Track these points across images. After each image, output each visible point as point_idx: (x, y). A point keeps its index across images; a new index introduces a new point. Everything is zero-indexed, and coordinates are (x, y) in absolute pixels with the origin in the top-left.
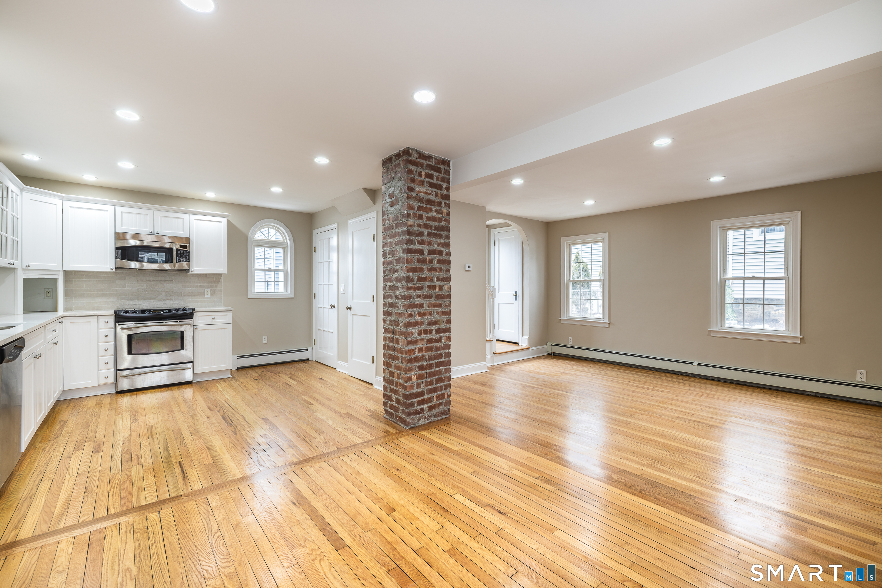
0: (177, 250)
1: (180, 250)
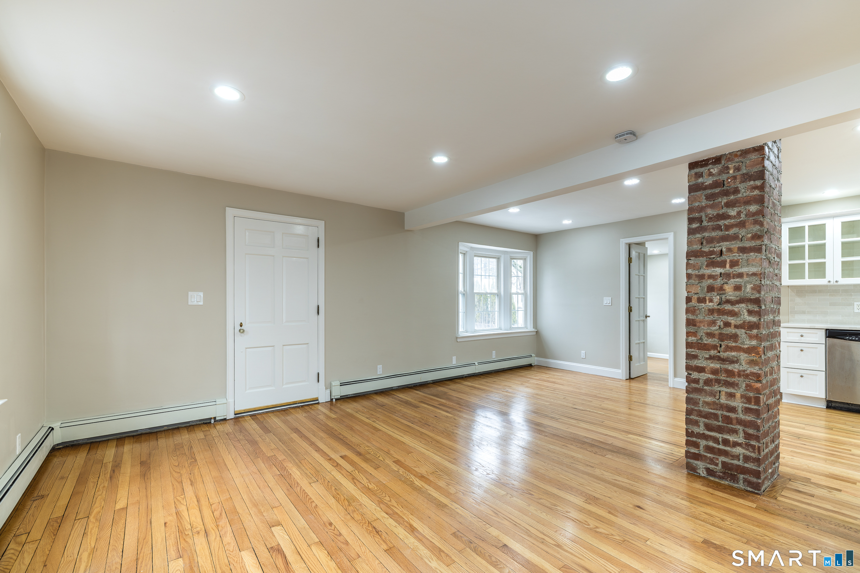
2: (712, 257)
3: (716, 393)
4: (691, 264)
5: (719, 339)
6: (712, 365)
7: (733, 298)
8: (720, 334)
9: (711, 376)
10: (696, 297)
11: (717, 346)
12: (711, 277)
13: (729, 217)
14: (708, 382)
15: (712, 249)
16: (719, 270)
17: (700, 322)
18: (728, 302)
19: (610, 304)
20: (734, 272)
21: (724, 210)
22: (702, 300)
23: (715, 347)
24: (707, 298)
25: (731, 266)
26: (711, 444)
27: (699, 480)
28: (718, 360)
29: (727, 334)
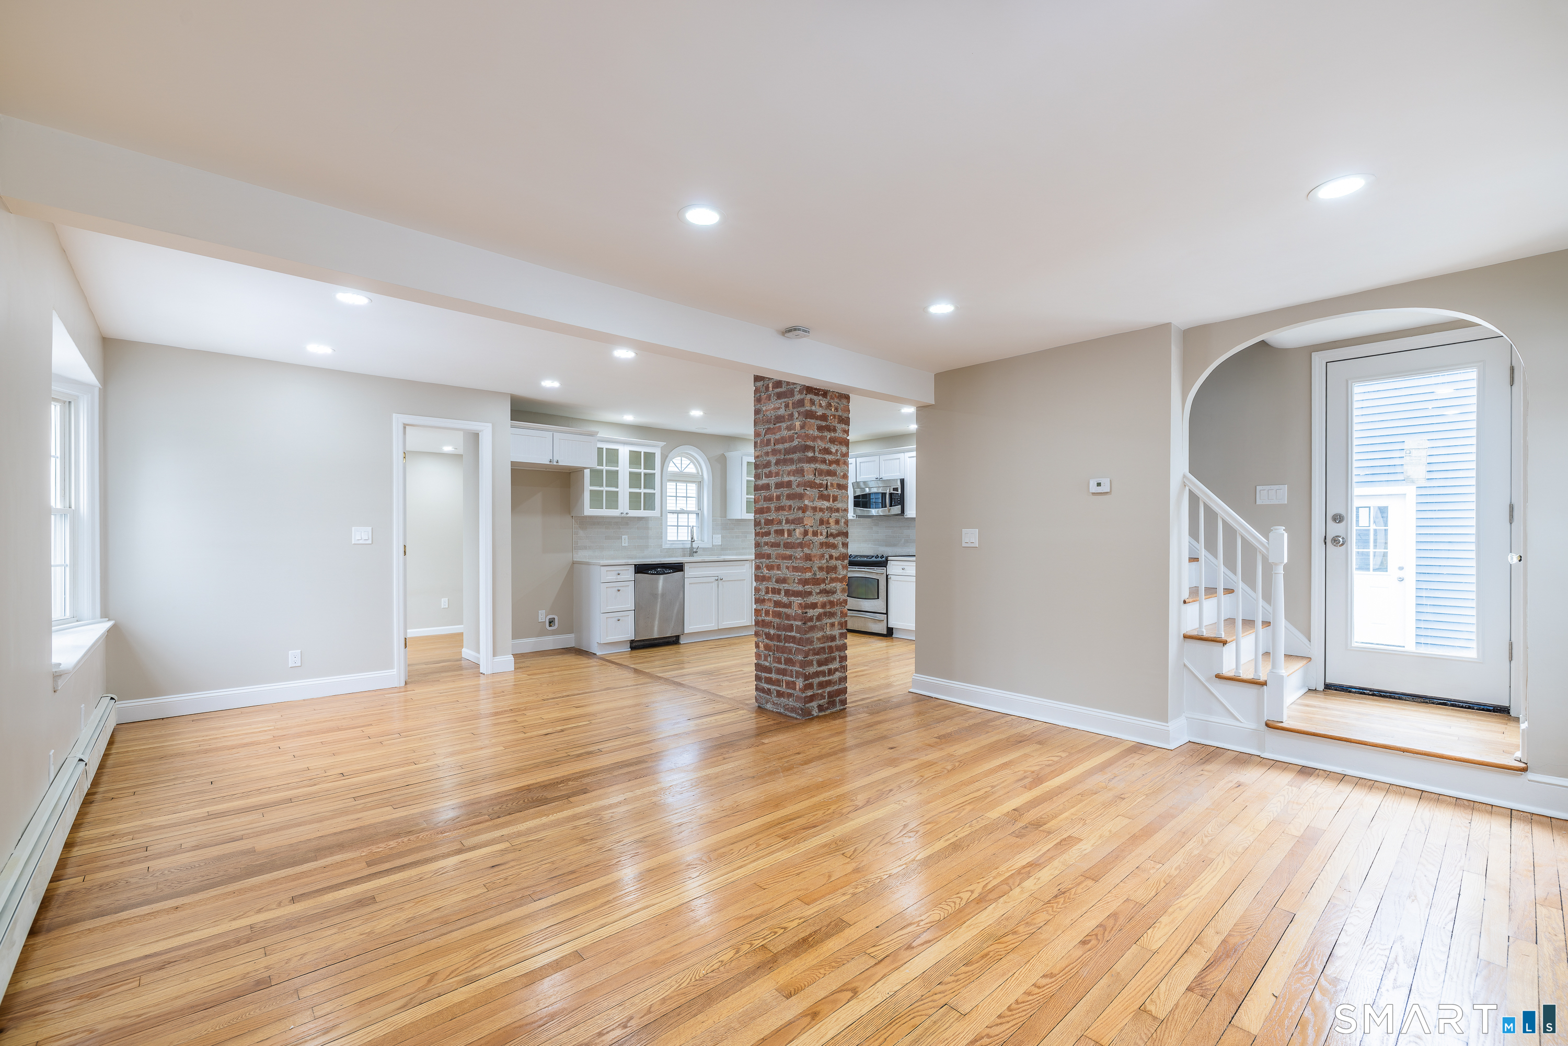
0: (891, 494)
1: (893, 493)
2: (821, 489)
3: (824, 626)
4: (808, 494)
5: (826, 572)
6: (821, 599)
7: (834, 532)
8: (827, 566)
9: (821, 610)
10: (811, 530)
11: (825, 579)
12: (821, 510)
13: (830, 453)
14: (819, 618)
15: (821, 482)
16: (826, 504)
17: (815, 556)
18: (832, 535)
19: (370, 542)
20: (835, 507)
21: (828, 445)
22: (815, 534)
23: (823, 581)
24: (819, 531)
25: (834, 501)
26: (822, 679)
27: (814, 722)
28: (825, 593)
29: (831, 567)
